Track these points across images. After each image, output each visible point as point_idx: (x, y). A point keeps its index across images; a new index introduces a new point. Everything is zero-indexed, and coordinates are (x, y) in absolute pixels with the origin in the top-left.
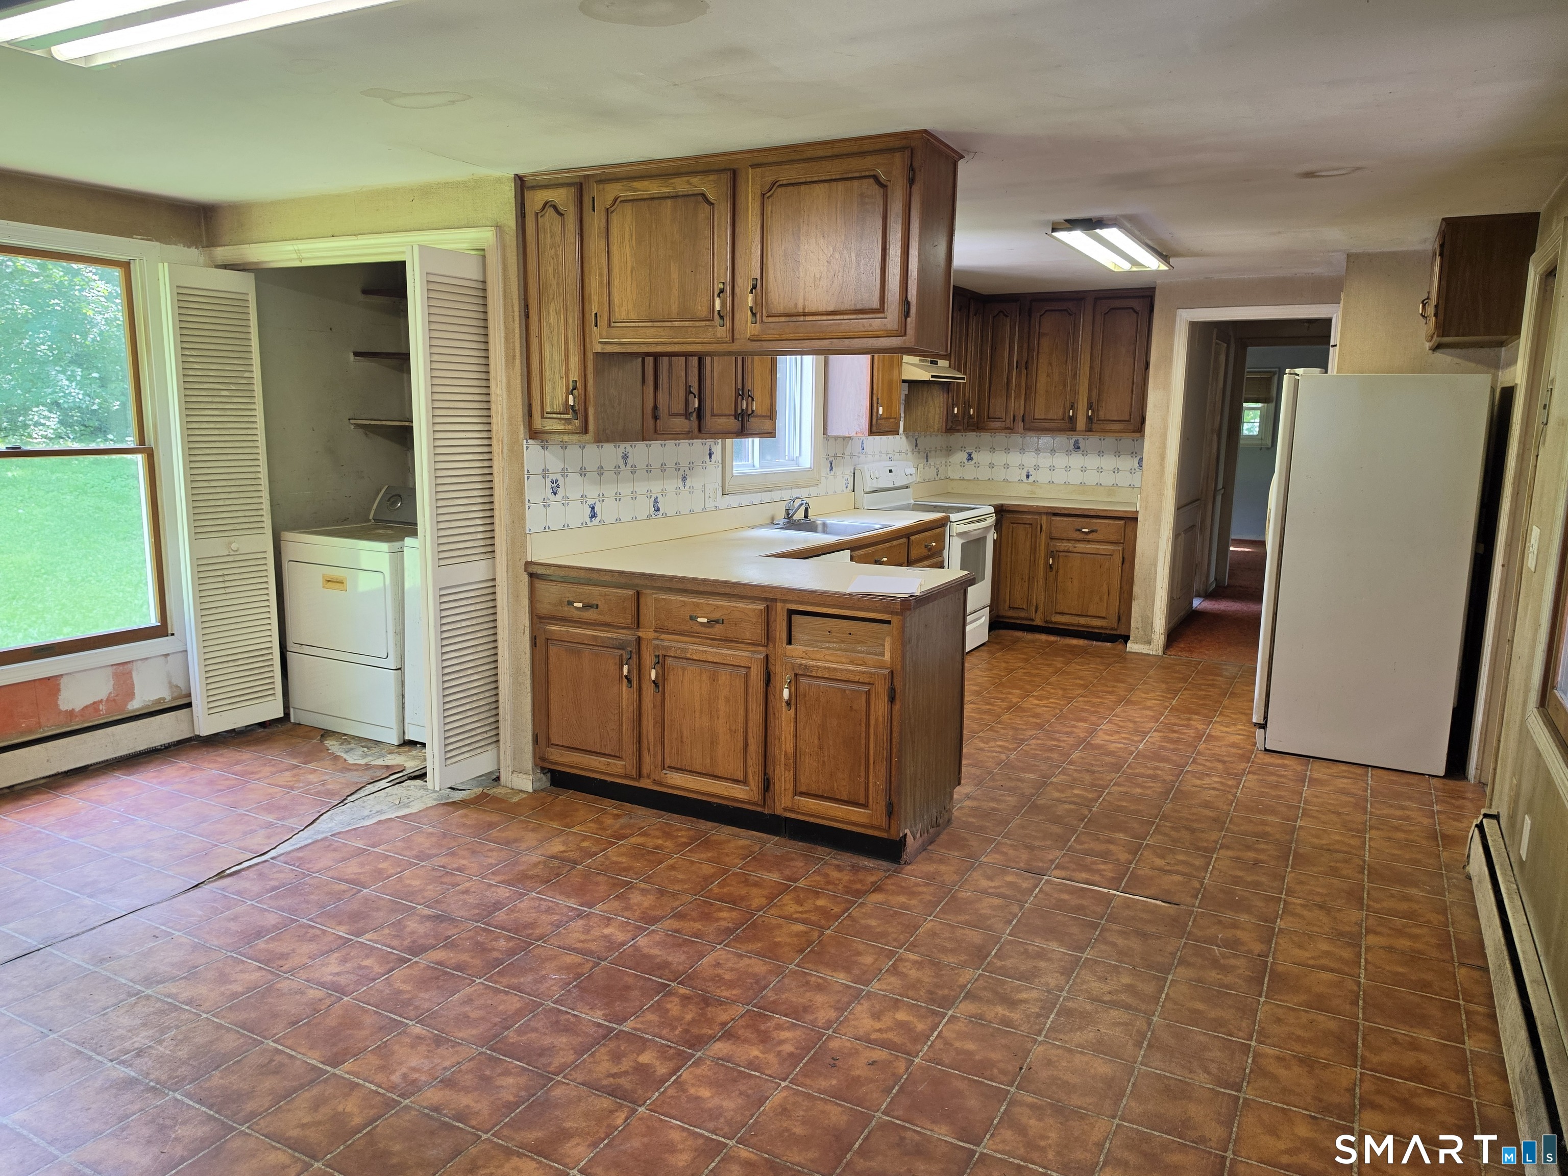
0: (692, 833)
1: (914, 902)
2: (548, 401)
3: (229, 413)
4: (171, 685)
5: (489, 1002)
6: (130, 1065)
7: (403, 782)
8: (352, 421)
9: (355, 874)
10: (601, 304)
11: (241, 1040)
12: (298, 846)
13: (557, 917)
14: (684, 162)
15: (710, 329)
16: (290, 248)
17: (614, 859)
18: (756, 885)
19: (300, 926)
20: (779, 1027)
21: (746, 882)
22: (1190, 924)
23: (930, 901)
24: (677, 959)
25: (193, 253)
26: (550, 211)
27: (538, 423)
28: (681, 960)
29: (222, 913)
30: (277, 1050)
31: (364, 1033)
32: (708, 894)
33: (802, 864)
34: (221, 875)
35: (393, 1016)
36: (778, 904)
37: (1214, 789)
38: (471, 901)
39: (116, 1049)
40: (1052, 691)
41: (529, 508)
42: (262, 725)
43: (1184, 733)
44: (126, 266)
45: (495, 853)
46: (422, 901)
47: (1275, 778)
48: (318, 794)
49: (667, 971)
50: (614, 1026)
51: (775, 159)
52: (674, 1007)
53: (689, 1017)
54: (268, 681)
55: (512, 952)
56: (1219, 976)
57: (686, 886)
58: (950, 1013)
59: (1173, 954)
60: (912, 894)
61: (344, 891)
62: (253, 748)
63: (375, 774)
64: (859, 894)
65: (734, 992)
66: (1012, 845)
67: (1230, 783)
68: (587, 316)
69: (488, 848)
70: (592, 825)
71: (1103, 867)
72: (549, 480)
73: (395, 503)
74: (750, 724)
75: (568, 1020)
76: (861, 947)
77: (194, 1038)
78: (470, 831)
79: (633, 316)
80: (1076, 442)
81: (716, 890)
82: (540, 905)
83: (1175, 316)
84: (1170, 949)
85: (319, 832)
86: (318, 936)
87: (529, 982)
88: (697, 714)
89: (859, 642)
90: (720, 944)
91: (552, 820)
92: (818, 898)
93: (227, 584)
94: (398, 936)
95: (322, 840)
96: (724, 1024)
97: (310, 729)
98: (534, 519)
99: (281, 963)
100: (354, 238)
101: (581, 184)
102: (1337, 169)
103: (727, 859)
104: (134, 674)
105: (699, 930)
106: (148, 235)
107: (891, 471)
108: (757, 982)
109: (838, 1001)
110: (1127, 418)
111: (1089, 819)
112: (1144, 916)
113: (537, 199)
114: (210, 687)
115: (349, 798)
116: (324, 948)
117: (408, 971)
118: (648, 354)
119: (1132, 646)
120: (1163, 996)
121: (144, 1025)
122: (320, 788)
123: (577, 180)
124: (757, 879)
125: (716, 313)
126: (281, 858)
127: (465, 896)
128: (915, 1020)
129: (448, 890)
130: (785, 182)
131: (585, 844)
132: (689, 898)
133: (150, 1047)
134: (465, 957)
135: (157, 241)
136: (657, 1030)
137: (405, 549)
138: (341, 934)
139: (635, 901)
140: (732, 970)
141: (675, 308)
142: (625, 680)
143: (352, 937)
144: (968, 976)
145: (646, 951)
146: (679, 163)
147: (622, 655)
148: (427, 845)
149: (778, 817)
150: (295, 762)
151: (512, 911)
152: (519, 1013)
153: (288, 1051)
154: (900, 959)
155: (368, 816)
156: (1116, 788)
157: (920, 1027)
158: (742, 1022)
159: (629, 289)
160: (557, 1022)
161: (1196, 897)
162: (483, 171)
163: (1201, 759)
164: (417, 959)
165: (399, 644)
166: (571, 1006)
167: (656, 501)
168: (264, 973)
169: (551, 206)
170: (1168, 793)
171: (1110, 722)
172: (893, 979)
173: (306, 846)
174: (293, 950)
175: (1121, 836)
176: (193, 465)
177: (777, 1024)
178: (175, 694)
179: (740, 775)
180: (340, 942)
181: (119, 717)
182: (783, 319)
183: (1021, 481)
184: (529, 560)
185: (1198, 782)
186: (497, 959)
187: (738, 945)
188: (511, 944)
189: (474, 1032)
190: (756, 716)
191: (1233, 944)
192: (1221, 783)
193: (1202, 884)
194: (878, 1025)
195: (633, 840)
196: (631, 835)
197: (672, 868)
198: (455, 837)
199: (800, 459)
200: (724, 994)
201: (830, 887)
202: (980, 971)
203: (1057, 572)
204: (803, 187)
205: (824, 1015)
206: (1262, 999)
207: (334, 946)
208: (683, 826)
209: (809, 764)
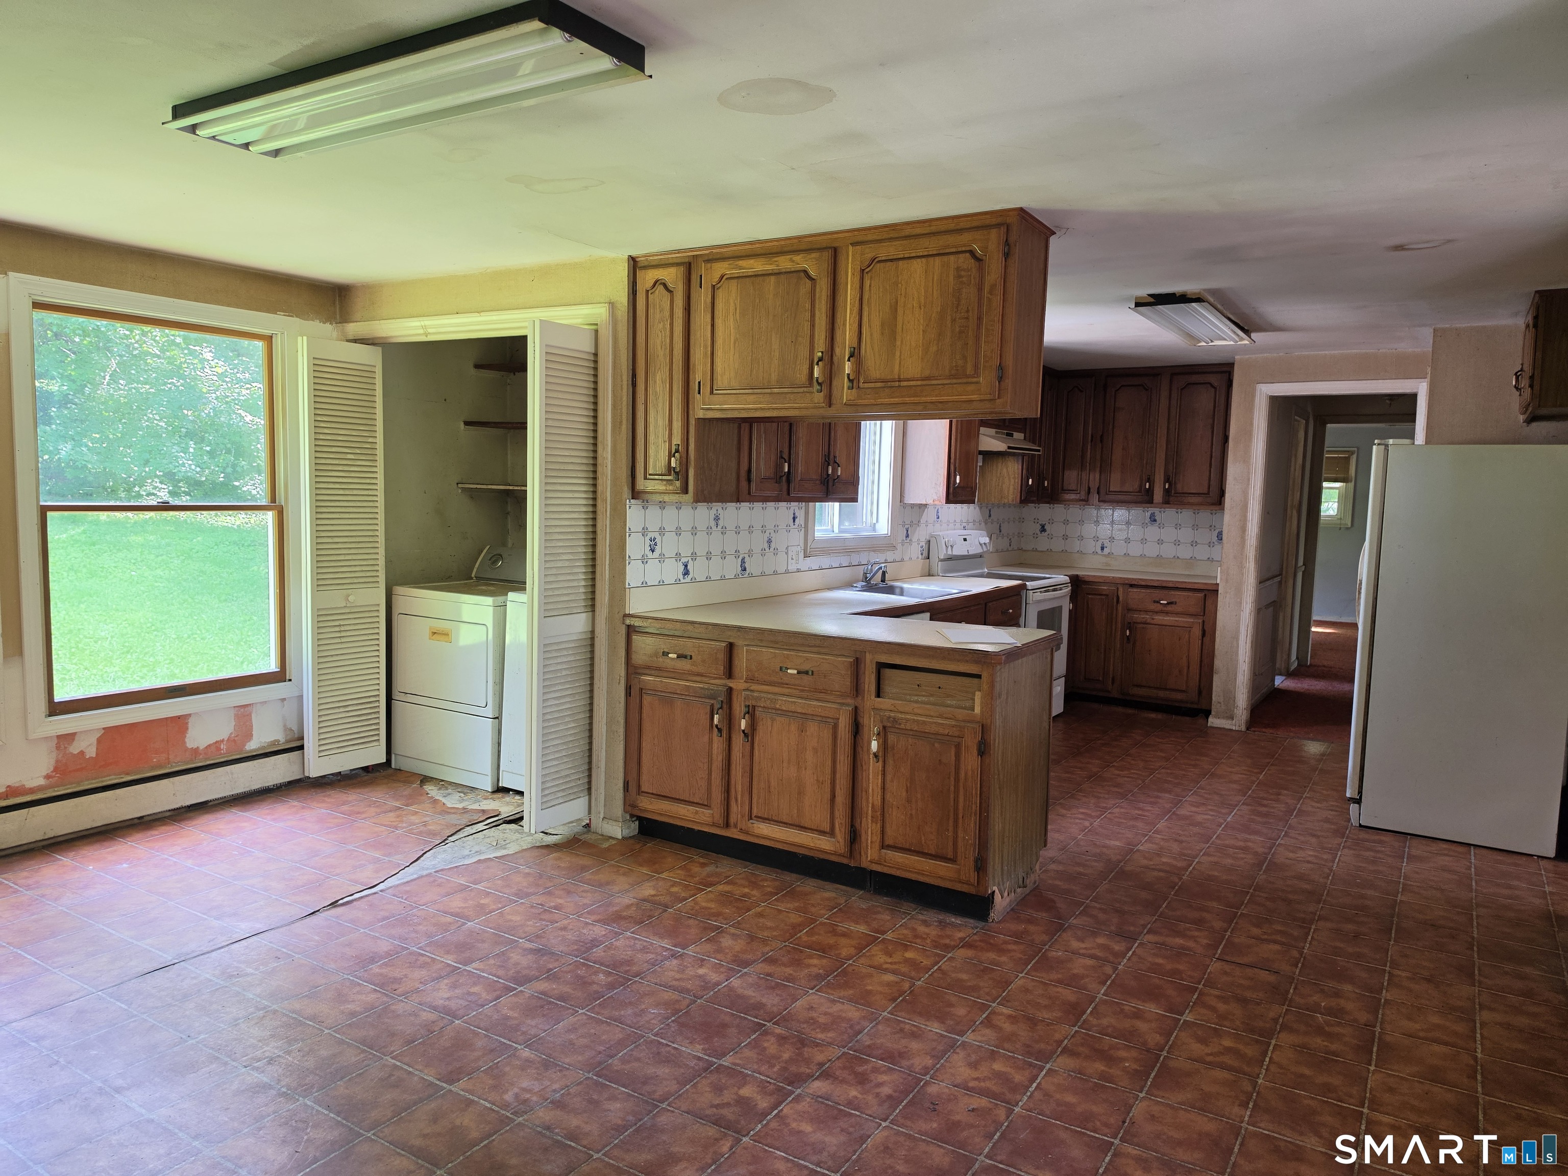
0: (777, 883)
1: (1004, 959)
2: (651, 463)
3: (353, 475)
4: (287, 729)
5: (593, 1031)
6: (263, 1072)
7: (499, 825)
8: (460, 485)
9: (459, 908)
10: (704, 374)
11: (362, 1055)
12: (405, 880)
13: (652, 956)
14: (788, 242)
15: (808, 395)
16: (418, 324)
17: (704, 904)
18: (844, 935)
19: (411, 954)
20: (876, 1070)
21: (834, 932)
22: (1291, 991)
23: (1020, 959)
24: (771, 1001)
25: (328, 329)
26: (660, 288)
27: (641, 484)
28: (775, 1002)
29: (337, 938)
30: (396, 1067)
31: (477, 1054)
32: (797, 942)
33: (889, 918)
34: (334, 904)
35: (503, 1040)
36: (868, 954)
37: (1309, 862)
38: (570, 937)
39: (249, 1057)
40: (1133, 762)
41: (629, 563)
42: (366, 769)
43: (1273, 808)
44: (269, 340)
45: (589, 894)
46: (524, 935)
47: (1372, 854)
48: (420, 833)
49: (762, 1012)
50: (714, 1060)
51: (875, 237)
52: (771, 1045)
53: (786, 1056)
54: (374, 727)
55: (611, 986)
56: (1326, 1043)
57: (775, 933)
58: (1048, 1066)
59: (1276, 1020)
60: (1001, 951)
61: (450, 923)
62: (358, 791)
63: (472, 818)
64: (947, 948)
65: (830, 1035)
66: (1100, 909)
67: (1325, 857)
68: (691, 383)
69: (582, 889)
70: (679, 872)
71: (1196, 934)
72: (647, 538)
73: (496, 562)
74: (838, 776)
75: (669, 1052)
76: (953, 1000)
77: (318, 1050)
78: (564, 873)
79: (734, 384)
80: (1153, 515)
81: (805, 939)
82: (635, 944)
83: (1254, 390)
84: (1272, 1014)
85: (423, 869)
86: (428, 963)
87: (629, 1015)
88: (785, 764)
89: (948, 696)
90: (812, 989)
91: (641, 865)
92: (906, 950)
93: (343, 634)
94: (503, 966)
95: (427, 875)
96: (821, 1065)
97: (409, 774)
98: (634, 574)
99: (395, 986)
100: (477, 314)
101: (690, 264)
102: (1427, 242)
103: (813, 910)
104: (253, 716)
105: (790, 974)
106: (290, 311)
107: (965, 540)
108: (851, 1027)
109: (934, 1049)
110: (1205, 491)
111: (1180, 887)
112: (1242, 982)
113: (647, 278)
114: (322, 731)
115: (450, 838)
116: (434, 975)
117: (515, 1000)
118: (744, 420)
119: (1213, 721)
120: (1267, 1059)
121: (272, 1036)
122: (422, 828)
123: (687, 260)
124: (846, 930)
125: (815, 380)
126: (390, 891)
127: (563, 933)
128: (1012, 1071)
129: (547, 926)
130: (883, 258)
131: (674, 889)
132: (780, 945)
133: (279, 1056)
134: (567, 989)
135: (297, 317)
136: (755, 1067)
137: (508, 603)
138: (449, 962)
139: (727, 944)
140: (826, 1014)
141: (774, 377)
142: (715, 730)
143: (460, 966)
144: (1064, 1032)
145: (740, 991)
146: (783, 243)
147: (712, 706)
148: (525, 884)
149: (863, 870)
150: (397, 804)
151: (609, 948)
152: (622, 1044)
153: (406, 1067)
154: (993, 1013)
155: (468, 855)
156: (1204, 857)
157: (1018, 1077)
158: (838, 1064)
159: (731, 358)
160: (659, 1053)
161: (1297, 967)
162: (599, 253)
163: (1292, 833)
164: (522, 988)
165: (497, 693)
166: (670, 1039)
167: (743, 561)
168: (379, 995)
169: (661, 284)
170: (1260, 865)
171: (1195, 793)
172: (987, 1031)
173: (412, 880)
174: (406, 976)
175: (1214, 904)
176: (319, 522)
177: (873, 1068)
178: (288, 738)
179: (826, 827)
180: (448, 969)
181: (238, 757)
182: (879, 385)
183: (1095, 553)
184: (627, 612)
185: (1291, 855)
186: (596, 992)
187: (830, 991)
188: (610, 979)
189: (580, 1058)
190: (843, 767)
191: (1337, 1013)
192: (1315, 856)
193: (1301, 953)
194: (976, 1074)
195: (721, 888)
196: (719, 883)
197: (760, 915)
198: (550, 878)
199: (877, 526)
200: (820, 1036)
201: (918, 941)
202: (1076, 1028)
203: (1134, 643)
204: (901, 263)
205: (920, 1062)
206: (1372, 1068)
207: (443, 973)
208: (768, 878)
209: (896, 816)
